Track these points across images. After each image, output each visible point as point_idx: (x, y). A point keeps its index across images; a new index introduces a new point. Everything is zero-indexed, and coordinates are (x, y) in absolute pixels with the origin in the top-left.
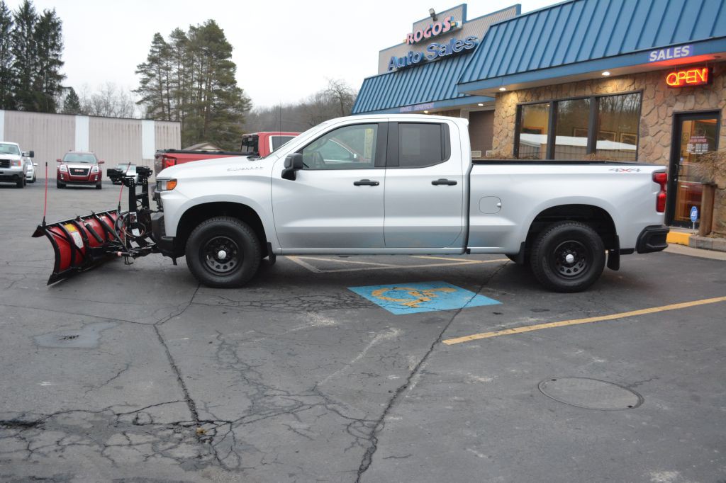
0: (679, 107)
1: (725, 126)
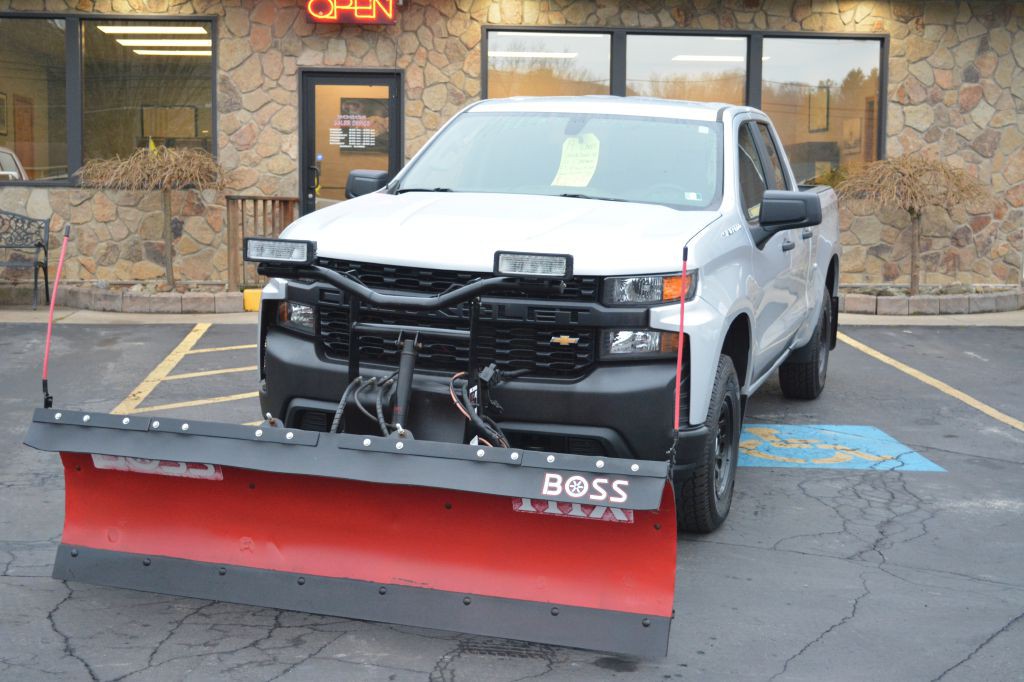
0: (312, 59)
1: (414, 100)
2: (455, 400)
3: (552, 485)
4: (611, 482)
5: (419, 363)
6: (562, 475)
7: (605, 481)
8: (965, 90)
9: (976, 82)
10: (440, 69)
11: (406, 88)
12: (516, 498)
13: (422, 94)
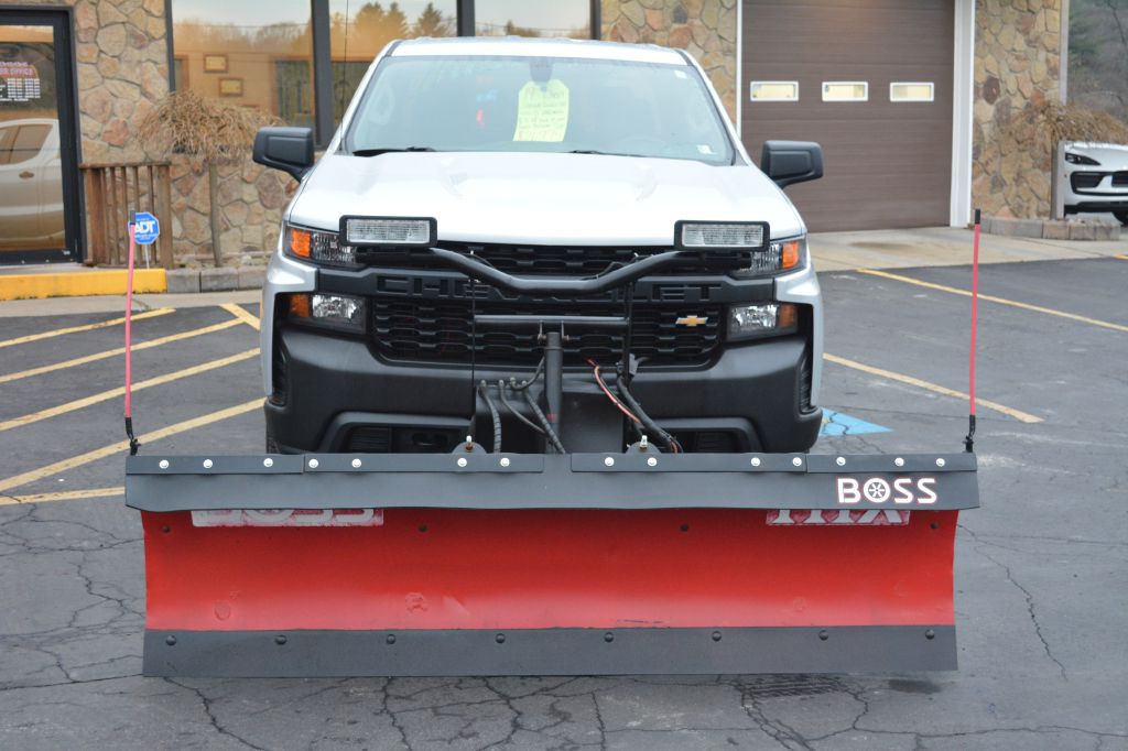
1: (87, 43)
2: (615, 401)
3: (848, 491)
4: (915, 481)
5: (571, 361)
6: (857, 479)
7: (908, 481)
8: (675, 31)
9: (685, 22)
10: (115, 6)
11: (76, 28)
12: (771, 510)
13: (96, 36)
